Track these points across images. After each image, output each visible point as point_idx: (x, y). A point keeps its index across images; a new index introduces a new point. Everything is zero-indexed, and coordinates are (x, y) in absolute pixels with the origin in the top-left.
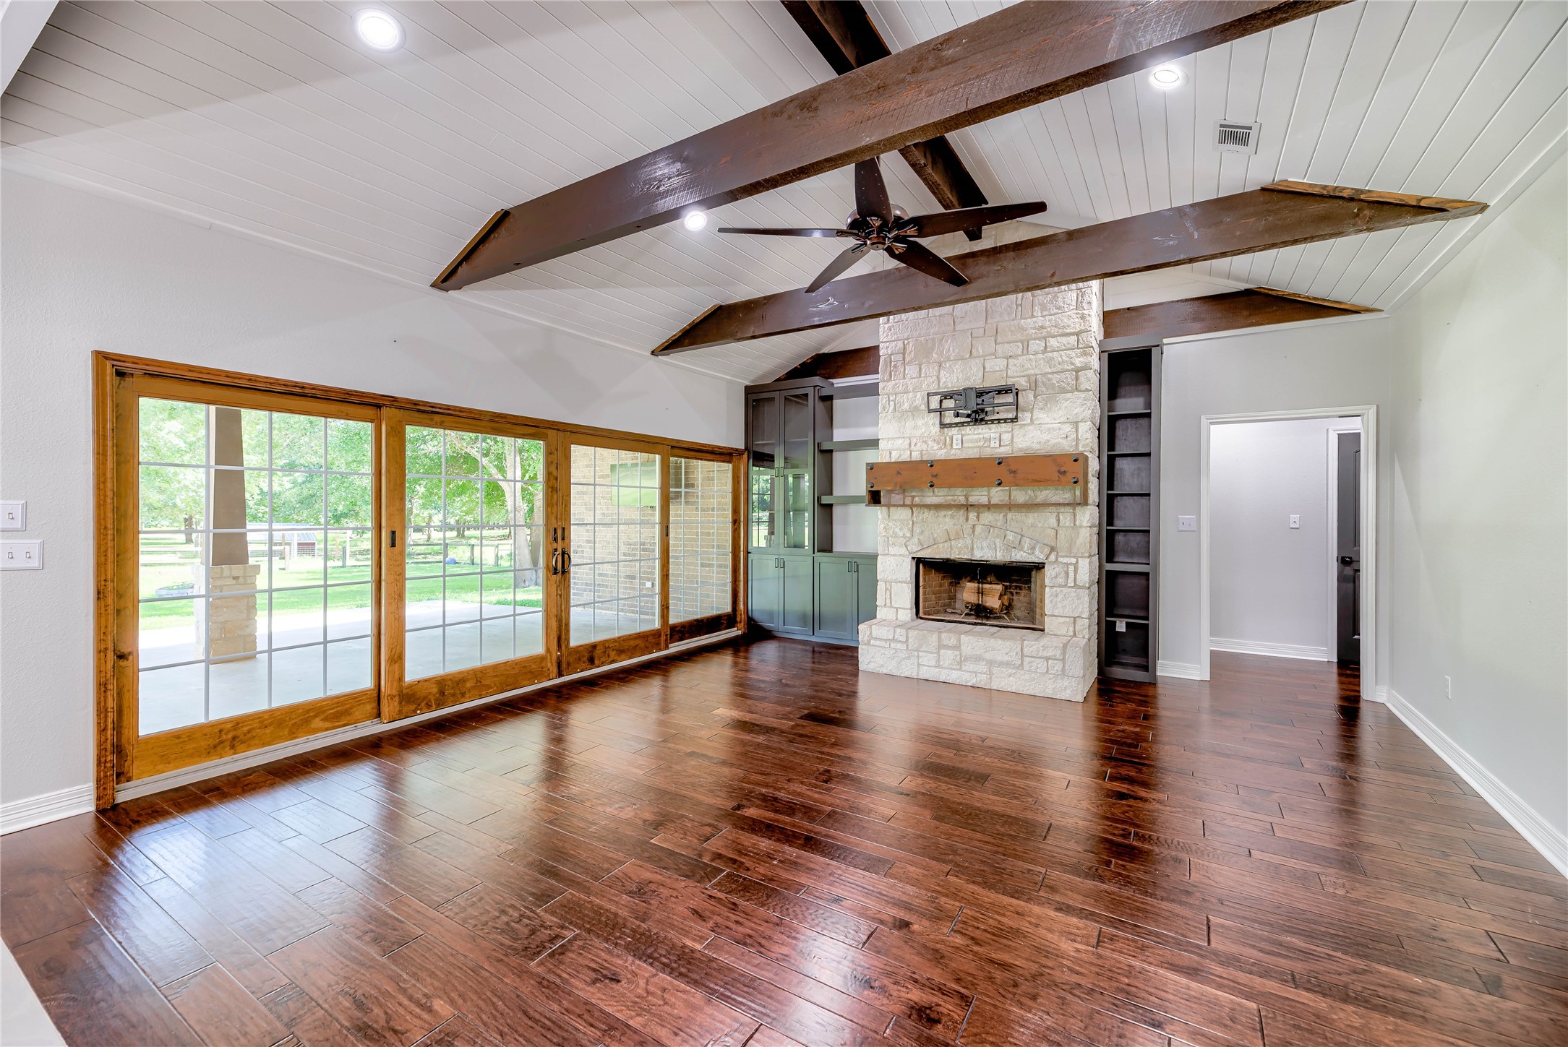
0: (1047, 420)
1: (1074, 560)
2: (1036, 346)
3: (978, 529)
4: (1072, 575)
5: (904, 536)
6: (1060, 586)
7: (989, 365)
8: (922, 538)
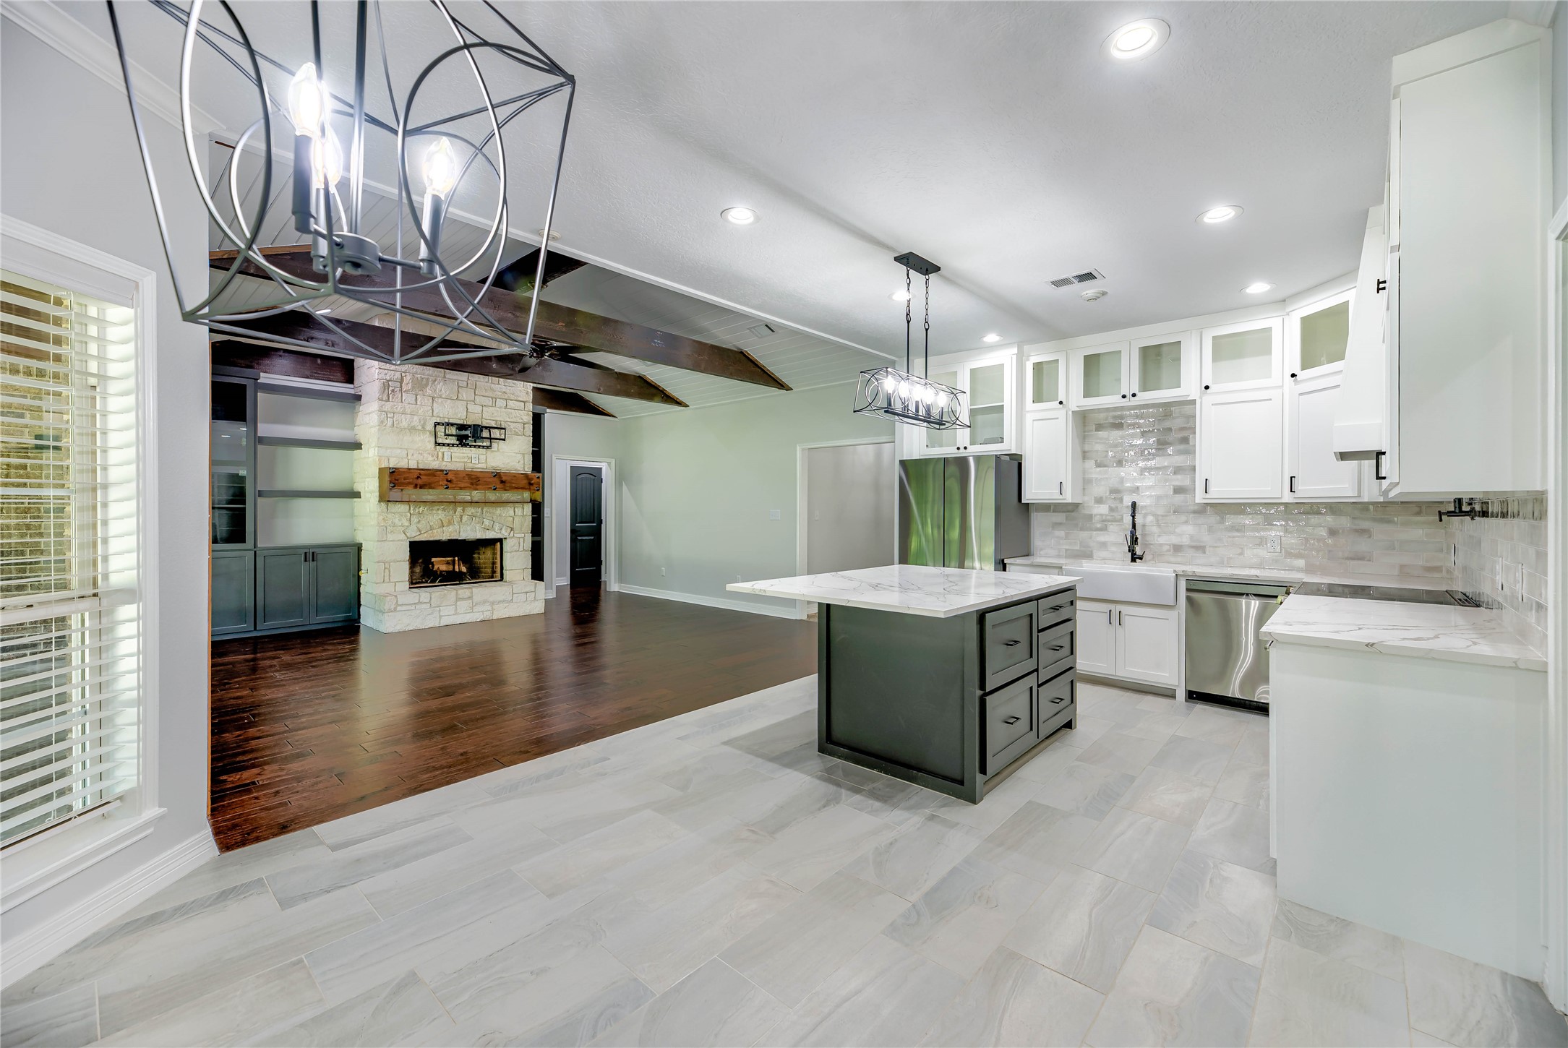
0: (506, 451)
1: (523, 535)
2: (500, 403)
3: (465, 518)
4: (522, 544)
5: (402, 526)
6: (515, 551)
7: (472, 407)
8: (419, 526)
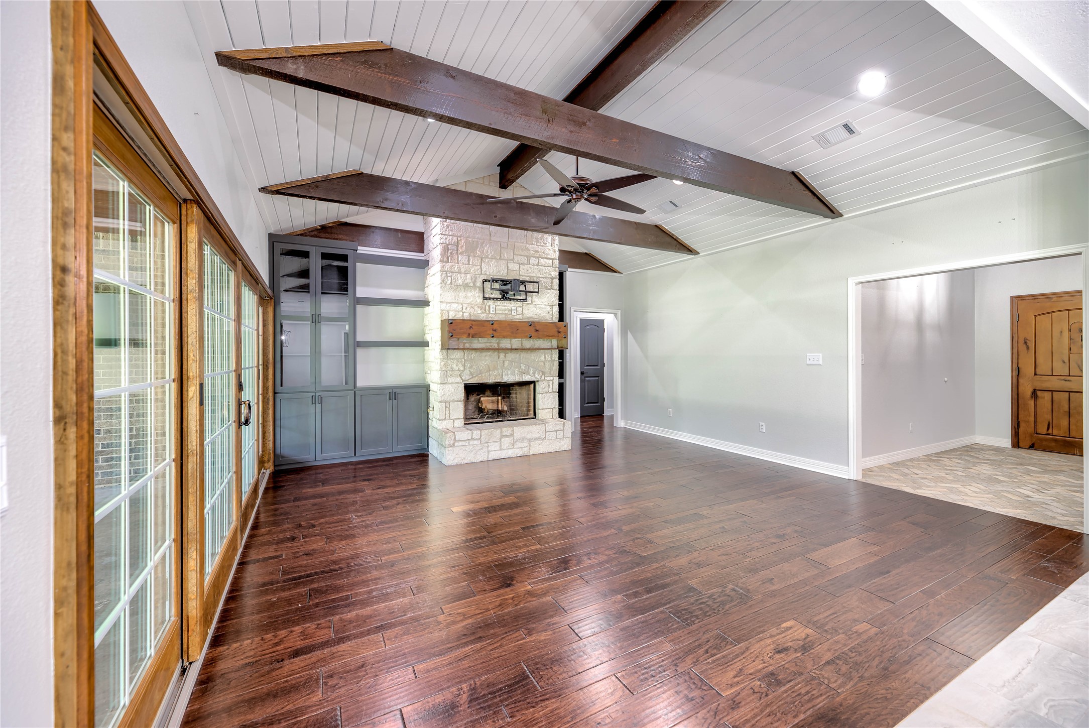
0: (539, 303)
1: (552, 378)
2: (533, 261)
3: (506, 363)
4: (551, 386)
5: (459, 370)
6: (546, 393)
7: (511, 266)
8: (472, 370)
